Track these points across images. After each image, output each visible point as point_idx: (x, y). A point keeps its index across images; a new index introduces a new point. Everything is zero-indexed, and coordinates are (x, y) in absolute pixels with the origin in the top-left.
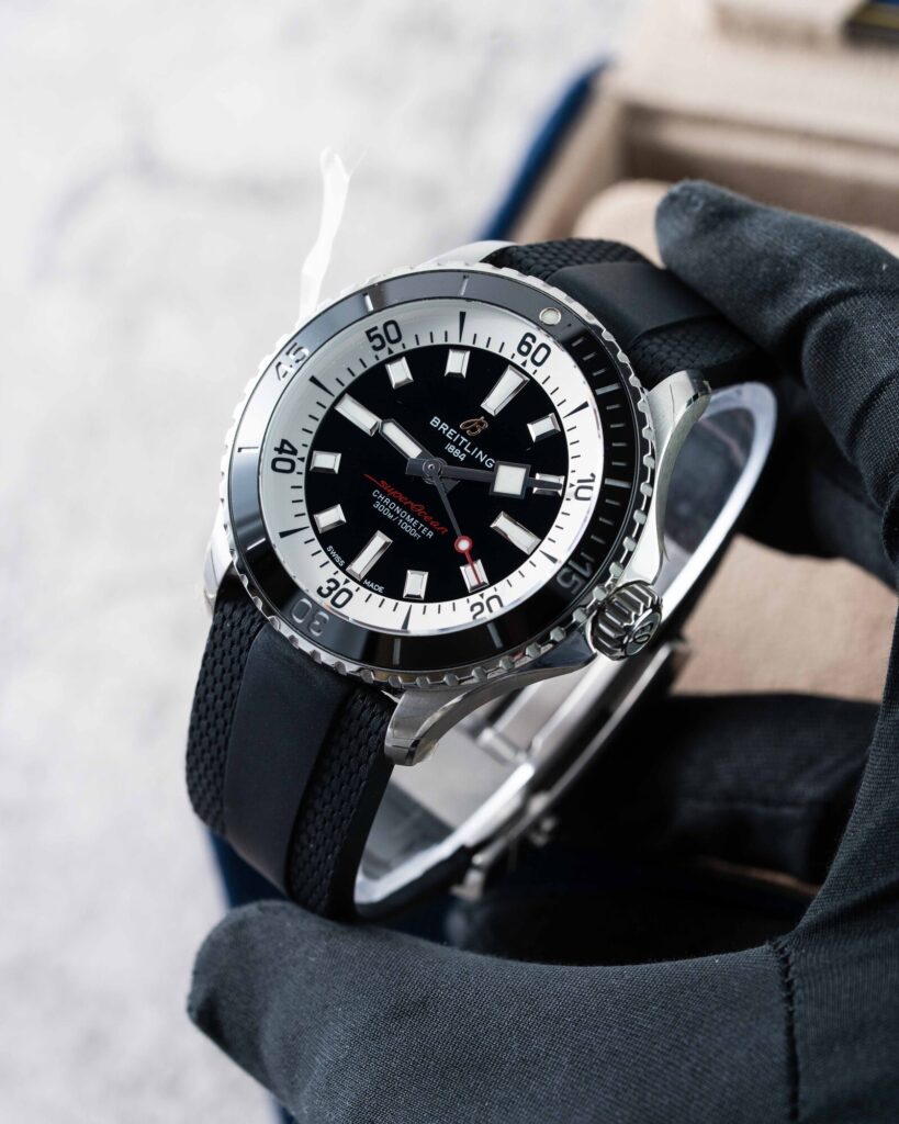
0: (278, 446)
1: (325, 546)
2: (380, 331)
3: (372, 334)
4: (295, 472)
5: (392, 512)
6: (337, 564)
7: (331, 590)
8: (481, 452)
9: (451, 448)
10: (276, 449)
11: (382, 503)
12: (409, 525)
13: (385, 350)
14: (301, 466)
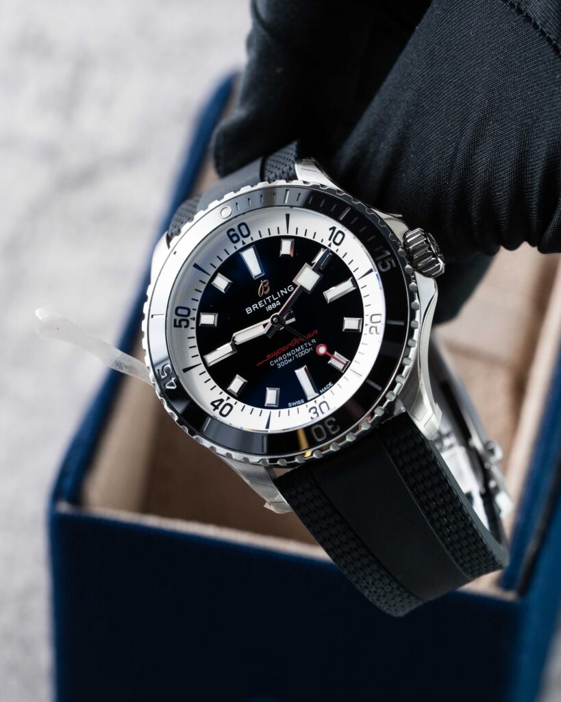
0: (213, 408)
1: (287, 407)
2: (178, 318)
3: (177, 324)
4: (234, 406)
5: (288, 358)
6: (302, 404)
7: (316, 412)
8: (281, 291)
9: (269, 308)
10: (214, 410)
11: (280, 362)
12: (301, 351)
13: (191, 322)
14: (232, 401)
